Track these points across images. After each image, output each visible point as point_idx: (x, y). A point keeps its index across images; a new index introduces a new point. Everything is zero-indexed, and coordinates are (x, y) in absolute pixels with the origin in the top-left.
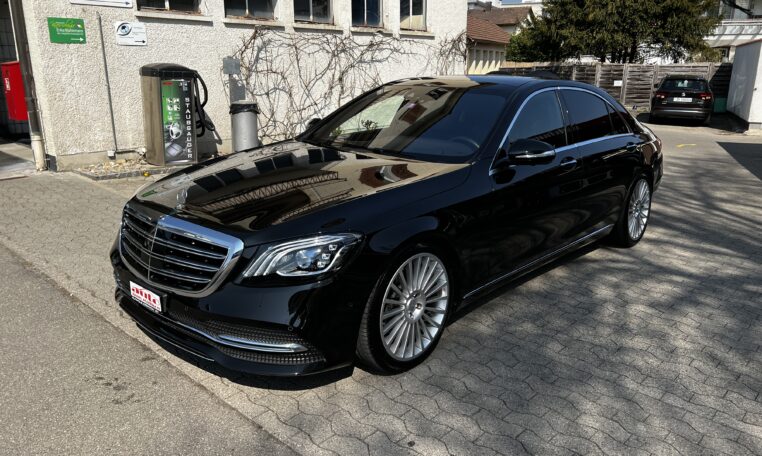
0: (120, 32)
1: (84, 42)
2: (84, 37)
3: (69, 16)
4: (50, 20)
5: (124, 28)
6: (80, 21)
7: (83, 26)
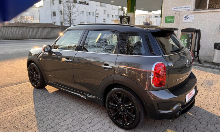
0: (185, 19)
1: (173, 22)
2: (174, 21)
3: (171, 16)
4: (166, 17)
5: (186, 17)
6: (174, 17)
7: (174, 18)
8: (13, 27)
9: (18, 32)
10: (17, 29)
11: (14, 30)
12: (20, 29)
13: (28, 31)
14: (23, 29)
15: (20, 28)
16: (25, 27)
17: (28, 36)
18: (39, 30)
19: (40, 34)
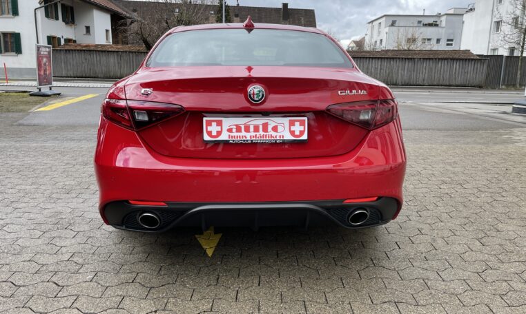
8: (372, 58)
9: (381, 69)
10: (379, 64)
11: (373, 66)
12: (385, 63)
13: (400, 68)
14: (392, 62)
15: (386, 60)
16: (396, 58)
17: (400, 78)
18: (426, 64)
19: (426, 75)
